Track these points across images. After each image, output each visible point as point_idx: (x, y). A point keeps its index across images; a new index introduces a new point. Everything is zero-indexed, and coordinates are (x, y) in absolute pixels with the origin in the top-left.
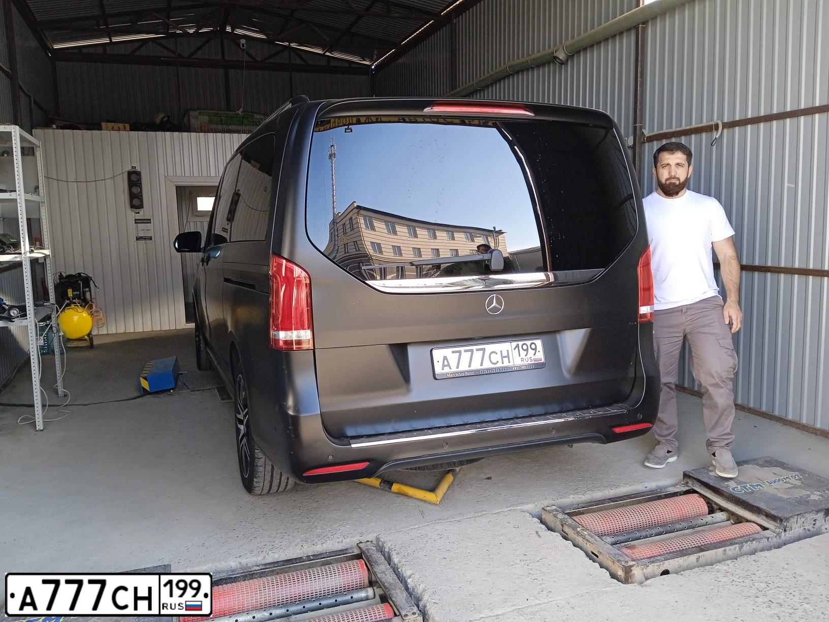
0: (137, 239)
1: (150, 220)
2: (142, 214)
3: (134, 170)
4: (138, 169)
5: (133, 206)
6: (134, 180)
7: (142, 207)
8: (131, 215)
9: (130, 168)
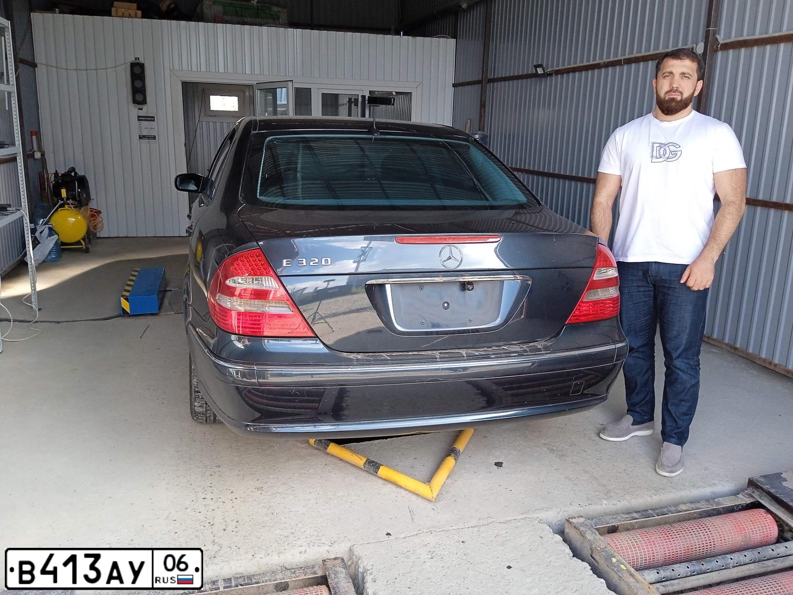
0: (141, 137)
1: (154, 117)
2: (146, 111)
3: (137, 61)
4: (142, 60)
5: (135, 102)
6: (137, 72)
7: (146, 103)
8: (134, 111)
9: (133, 59)
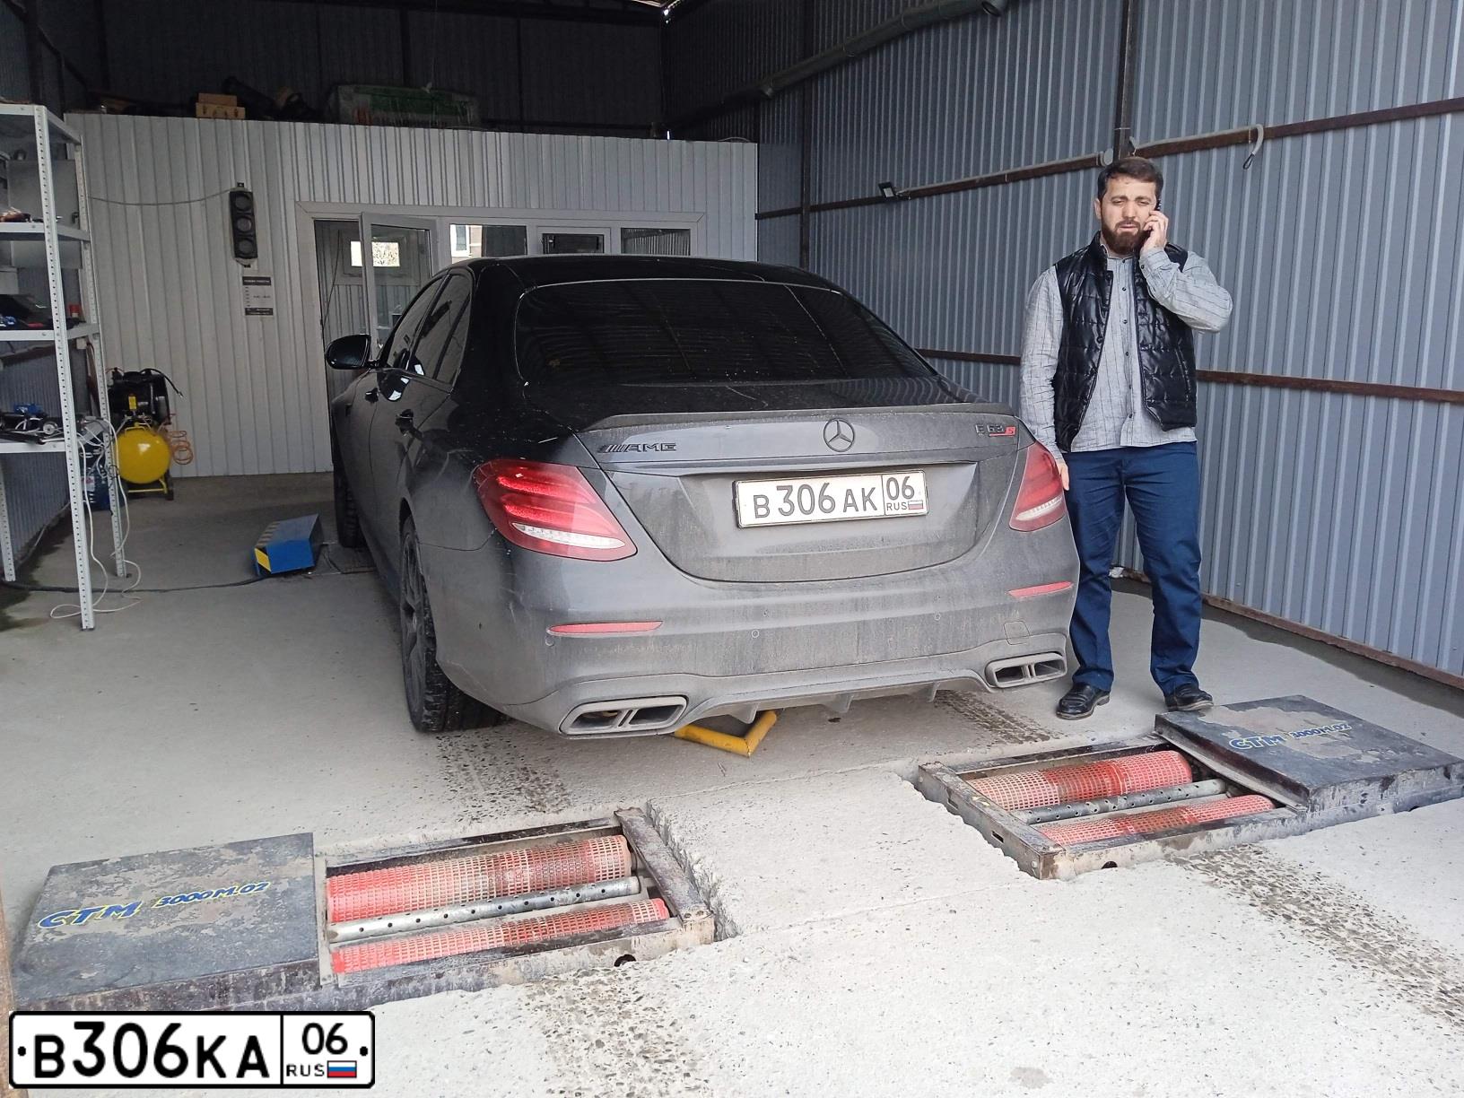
0: (249, 312)
1: (269, 279)
2: (255, 269)
3: (241, 189)
4: (248, 187)
5: (238, 254)
6: (241, 206)
7: (256, 256)
8: (237, 269)
9: (234, 186)
